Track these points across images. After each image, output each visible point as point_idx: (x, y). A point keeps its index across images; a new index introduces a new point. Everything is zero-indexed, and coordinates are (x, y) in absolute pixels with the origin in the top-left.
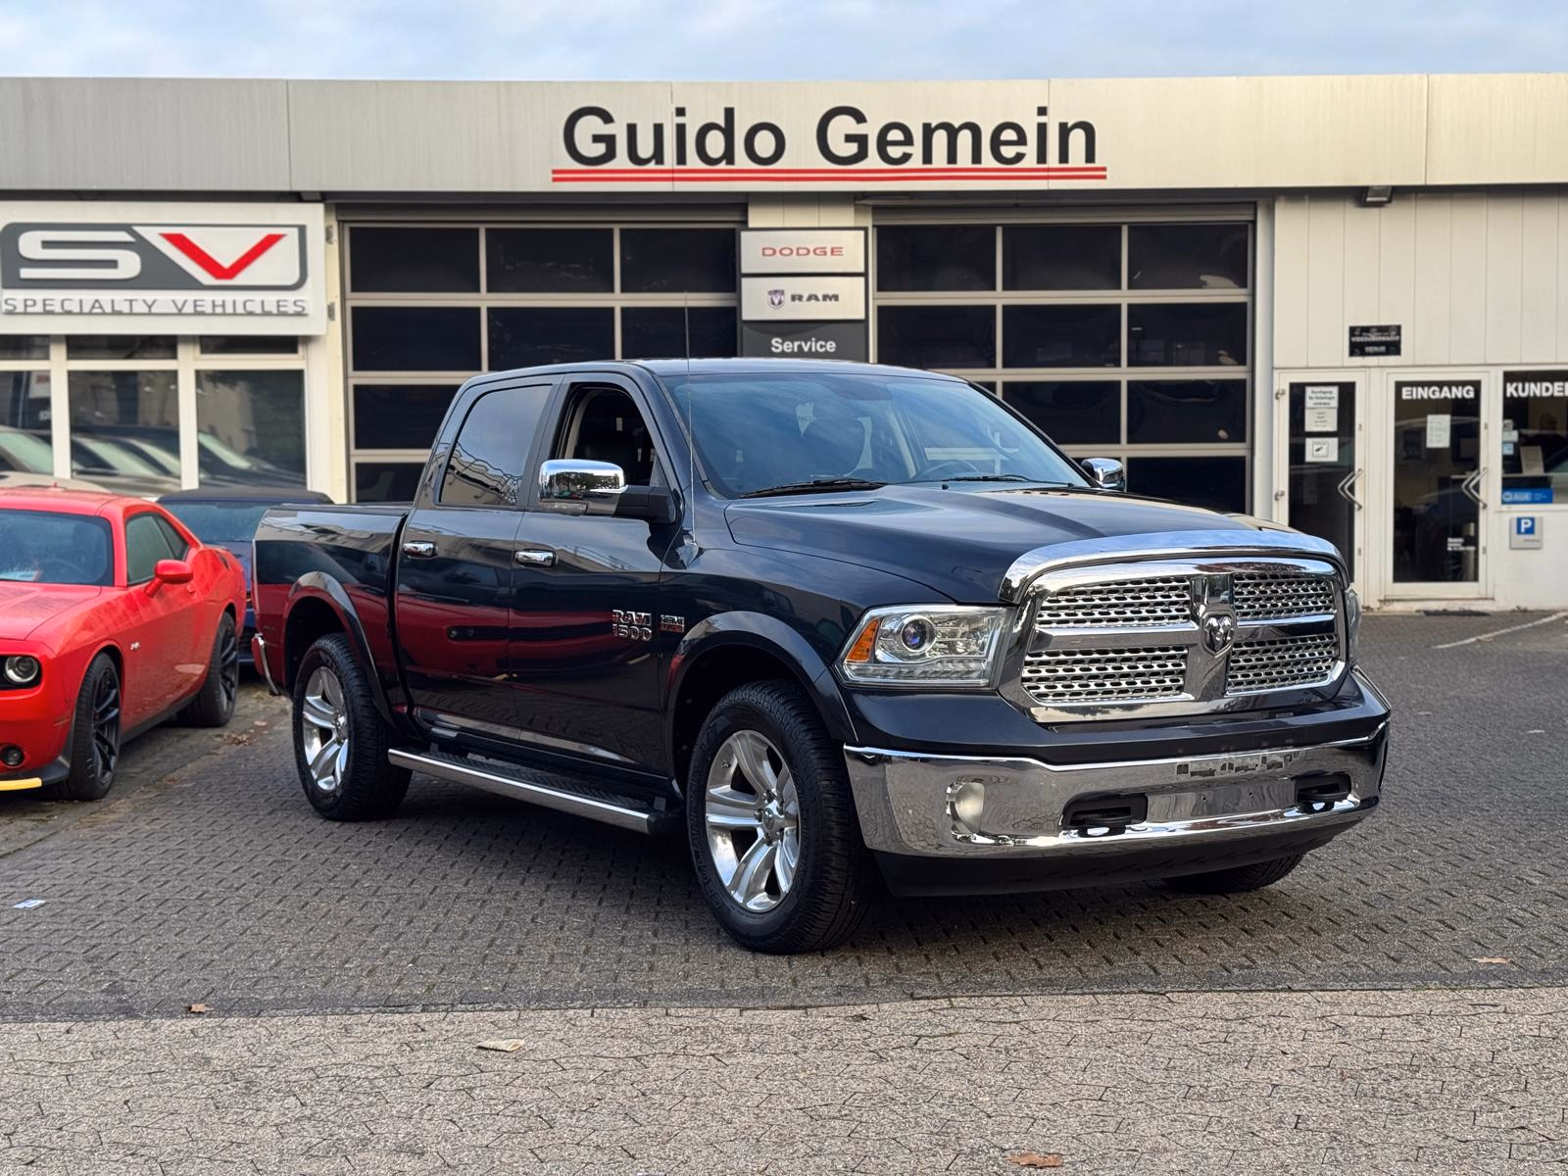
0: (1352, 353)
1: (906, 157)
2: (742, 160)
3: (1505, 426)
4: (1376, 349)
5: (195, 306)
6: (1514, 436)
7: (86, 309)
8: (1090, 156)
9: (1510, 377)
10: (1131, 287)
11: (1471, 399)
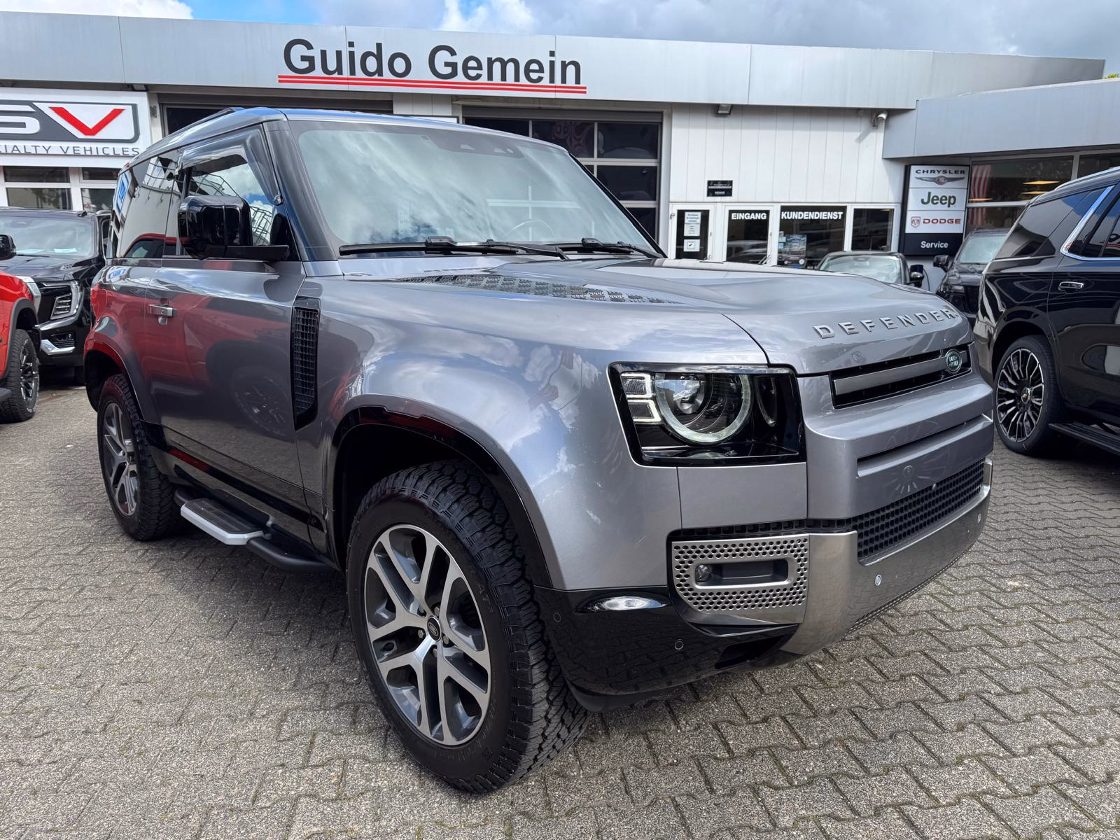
0: (708, 195)
1: (479, 76)
2: (387, 74)
3: (780, 234)
4: (720, 193)
5: (74, 150)
6: (784, 239)
7: (9, 151)
8: (578, 81)
9: (784, 209)
10: (599, 156)
11: (764, 220)
